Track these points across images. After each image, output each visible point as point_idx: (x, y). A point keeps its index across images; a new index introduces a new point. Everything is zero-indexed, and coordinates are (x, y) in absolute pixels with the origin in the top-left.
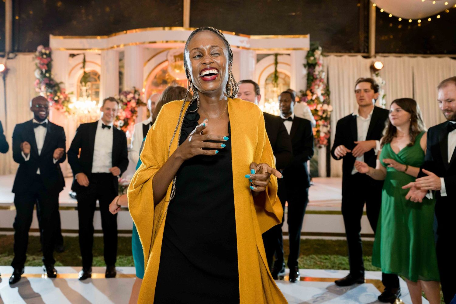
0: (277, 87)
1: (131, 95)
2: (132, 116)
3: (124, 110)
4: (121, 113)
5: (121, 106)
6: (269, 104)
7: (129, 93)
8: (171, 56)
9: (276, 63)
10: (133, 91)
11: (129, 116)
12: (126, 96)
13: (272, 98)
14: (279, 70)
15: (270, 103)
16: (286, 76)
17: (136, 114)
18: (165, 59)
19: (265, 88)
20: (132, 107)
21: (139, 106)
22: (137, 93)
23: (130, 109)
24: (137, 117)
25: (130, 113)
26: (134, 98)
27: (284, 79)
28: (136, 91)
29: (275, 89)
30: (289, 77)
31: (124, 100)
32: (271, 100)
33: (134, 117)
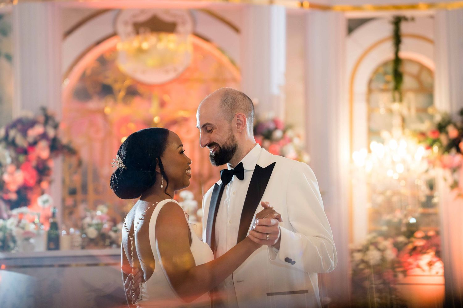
0: (401, 100)
1: (38, 130)
2: (39, 182)
3: (19, 166)
4: (12, 174)
5: (10, 156)
6: (381, 145)
7: (32, 124)
8: (126, 23)
9: (397, 39)
10: (42, 119)
11: (32, 182)
12: (24, 133)
13: (389, 128)
14: (403, 54)
15: (383, 142)
16: (423, 67)
17: (48, 175)
18: (109, 30)
19: (368, 101)
20: (39, 158)
21: (57, 156)
22: (51, 122)
23: (34, 163)
24: (50, 183)
25: (34, 173)
26: (44, 136)
27: (417, 78)
28: (48, 119)
29: (396, 106)
30: (430, 72)
31: (20, 141)
32: (385, 134)
33: (44, 185)
